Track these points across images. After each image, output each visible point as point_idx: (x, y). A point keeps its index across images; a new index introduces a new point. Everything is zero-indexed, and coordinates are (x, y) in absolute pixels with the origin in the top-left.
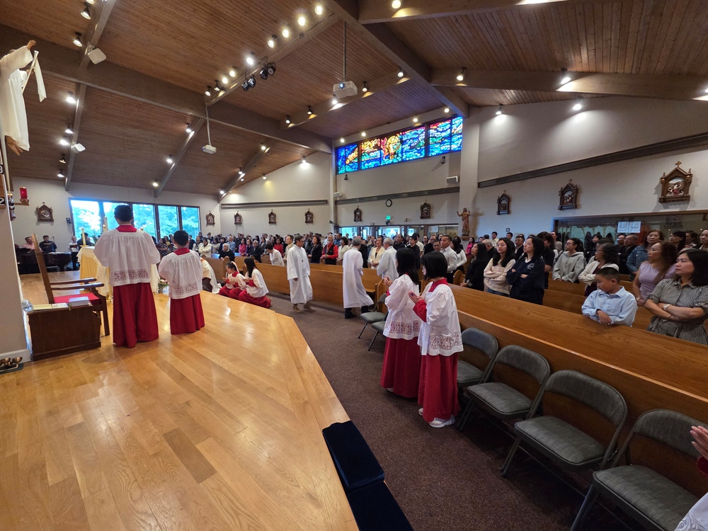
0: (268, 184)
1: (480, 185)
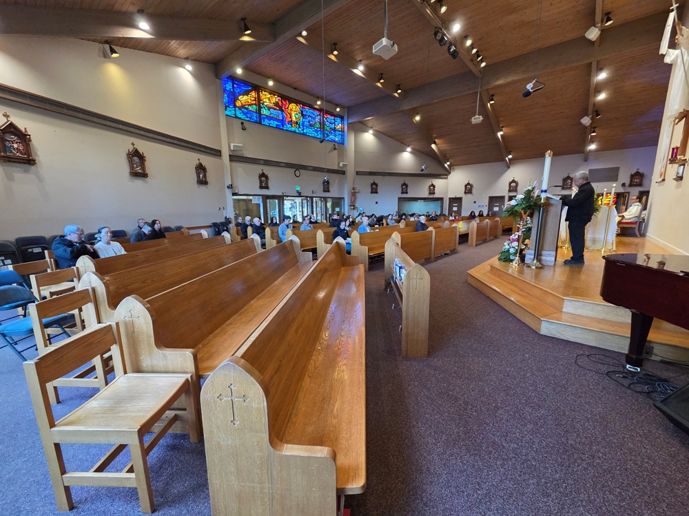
1: (358, 173)
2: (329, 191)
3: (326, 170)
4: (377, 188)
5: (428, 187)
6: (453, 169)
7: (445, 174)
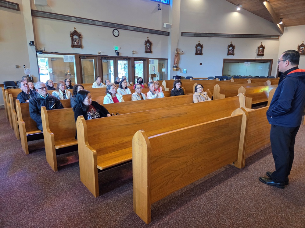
1: (183, 34)
2: (151, 52)
3: (148, 31)
4: (202, 49)
5: (256, 48)
6: (287, 29)
7: (276, 35)
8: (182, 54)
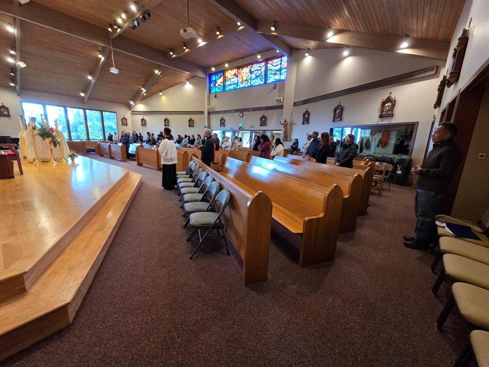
0: (164, 98)
1: (295, 104)
2: (266, 125)
3: (264, 108)
4: (309, 117)
8: (294, 124)
